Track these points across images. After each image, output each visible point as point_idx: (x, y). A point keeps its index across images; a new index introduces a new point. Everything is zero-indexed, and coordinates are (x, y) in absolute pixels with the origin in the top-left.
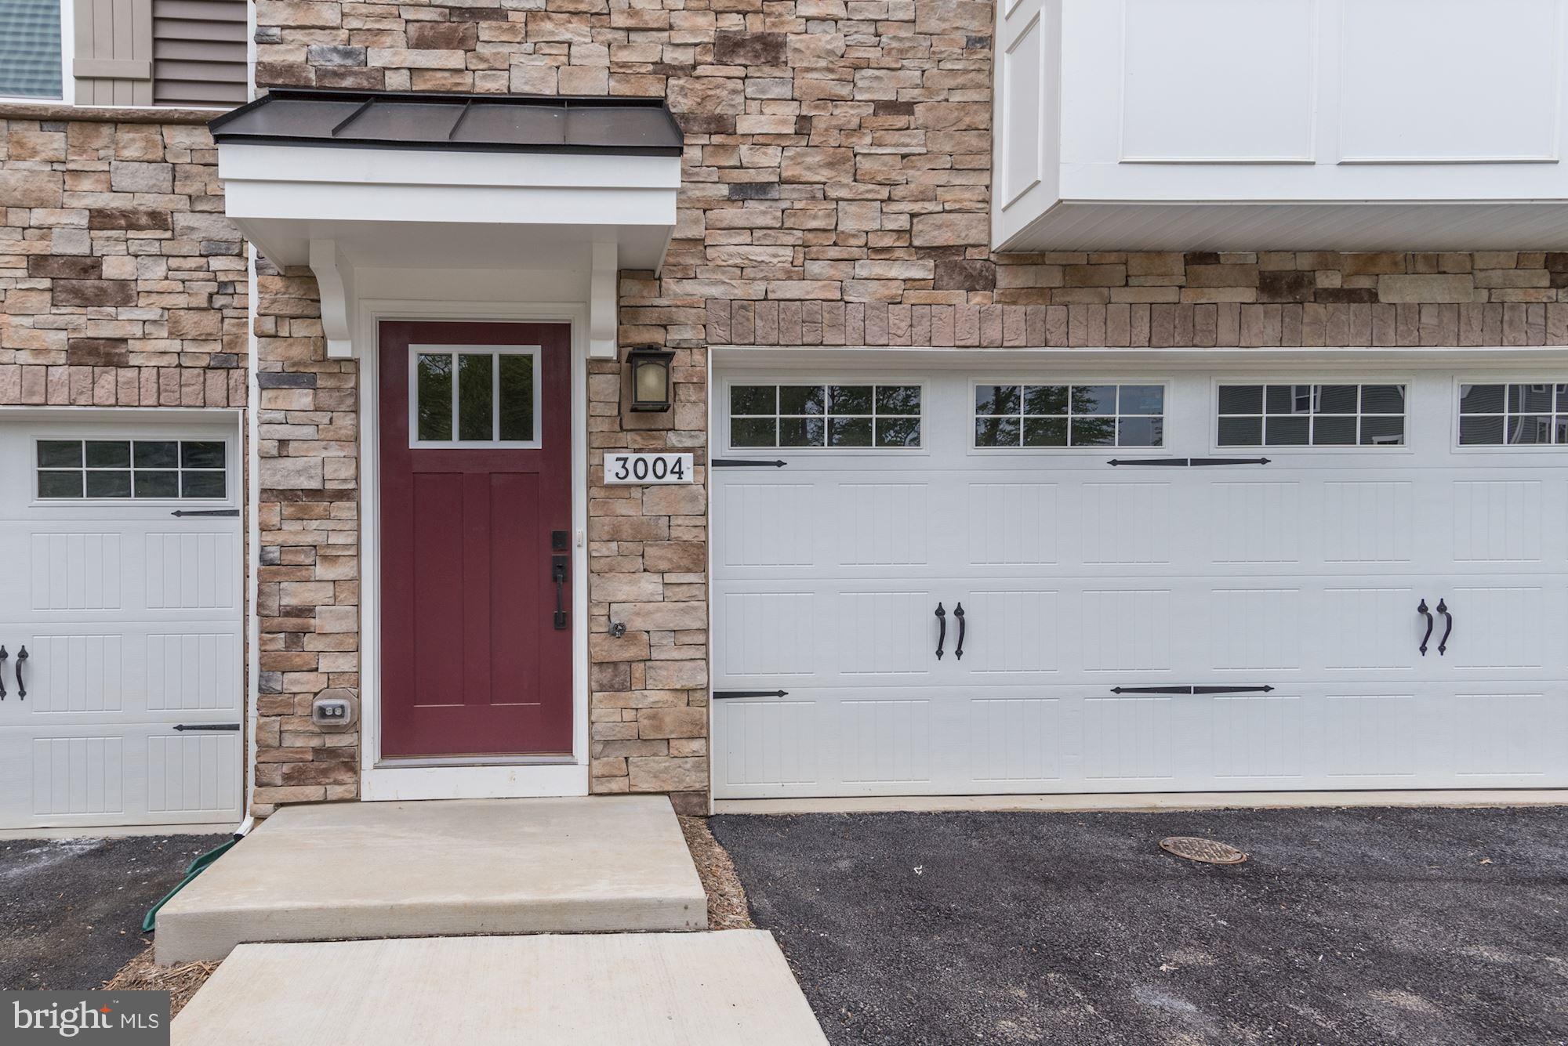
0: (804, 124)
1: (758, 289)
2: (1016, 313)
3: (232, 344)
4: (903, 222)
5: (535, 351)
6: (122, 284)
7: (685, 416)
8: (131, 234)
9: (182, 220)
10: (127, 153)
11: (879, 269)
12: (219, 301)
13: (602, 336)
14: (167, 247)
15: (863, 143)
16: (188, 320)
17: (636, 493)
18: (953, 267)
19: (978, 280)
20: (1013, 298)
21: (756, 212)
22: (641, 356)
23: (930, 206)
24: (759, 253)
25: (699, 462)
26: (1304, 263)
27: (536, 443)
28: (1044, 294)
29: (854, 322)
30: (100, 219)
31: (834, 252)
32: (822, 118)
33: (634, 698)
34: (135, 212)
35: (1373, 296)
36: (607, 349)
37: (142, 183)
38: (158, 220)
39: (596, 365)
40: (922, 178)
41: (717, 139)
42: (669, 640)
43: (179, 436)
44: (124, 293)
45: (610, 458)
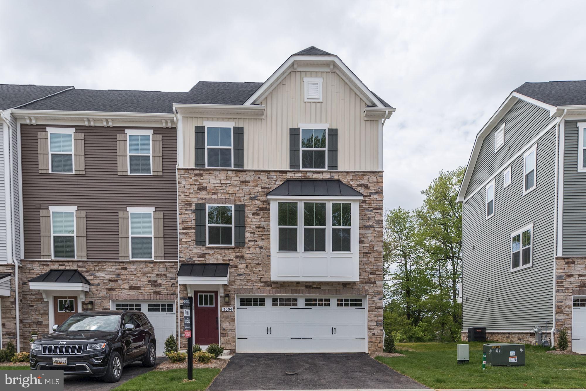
0: (247, 266)
1: (241, 287)
2: (274, 290)
3: (174, 291)
4: (260, 278)
5: (214, 294)
6: (160, 284)
7: (232, 303)
8: (161, 277)
9: (168, 275)
10: (161, 266)
11: (257, 284)
12: (173, 286)
13: (222, 293)
14: (166, 279)
15: (254, 269)
16: (169, 288)
17: (226, 312)
18: (266, 284)
19: (268, 286)
20: (274, 288)
21: (241, 277)
22: (227, 296)
23: (263, 277)
24: (241, 282)
25: (234, 308)
26: (311, 284)
27: (214, 306)
28: (278, 288)
29: (254, 291)
30: (157, 275)
31: (251, 282)
32: (249, 265)
33: (226, 338)
34: (162, 274)
35: (320, 288)
36: (222, 295)
37: (163, 270)
38: (165, 275)
39: (221, 296)
40: (262, 273)
41: (236, 268)
42: (230, 331)
43: (167, 303)
44: (160, 285)
45: (223, 308)
